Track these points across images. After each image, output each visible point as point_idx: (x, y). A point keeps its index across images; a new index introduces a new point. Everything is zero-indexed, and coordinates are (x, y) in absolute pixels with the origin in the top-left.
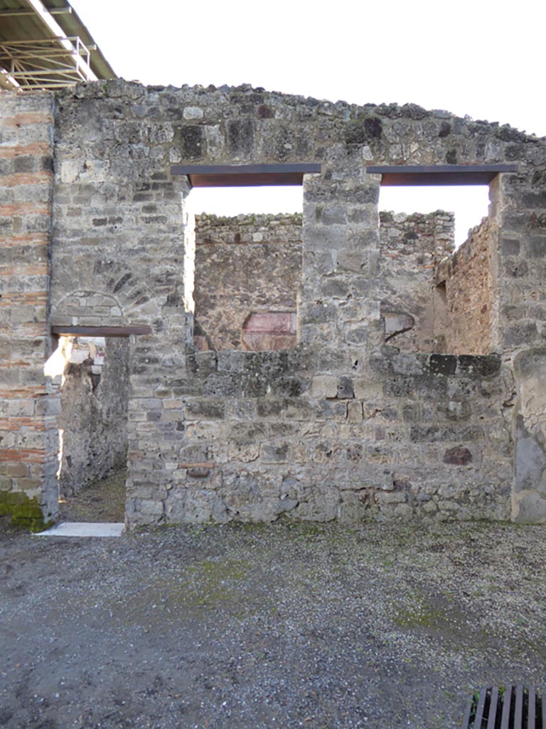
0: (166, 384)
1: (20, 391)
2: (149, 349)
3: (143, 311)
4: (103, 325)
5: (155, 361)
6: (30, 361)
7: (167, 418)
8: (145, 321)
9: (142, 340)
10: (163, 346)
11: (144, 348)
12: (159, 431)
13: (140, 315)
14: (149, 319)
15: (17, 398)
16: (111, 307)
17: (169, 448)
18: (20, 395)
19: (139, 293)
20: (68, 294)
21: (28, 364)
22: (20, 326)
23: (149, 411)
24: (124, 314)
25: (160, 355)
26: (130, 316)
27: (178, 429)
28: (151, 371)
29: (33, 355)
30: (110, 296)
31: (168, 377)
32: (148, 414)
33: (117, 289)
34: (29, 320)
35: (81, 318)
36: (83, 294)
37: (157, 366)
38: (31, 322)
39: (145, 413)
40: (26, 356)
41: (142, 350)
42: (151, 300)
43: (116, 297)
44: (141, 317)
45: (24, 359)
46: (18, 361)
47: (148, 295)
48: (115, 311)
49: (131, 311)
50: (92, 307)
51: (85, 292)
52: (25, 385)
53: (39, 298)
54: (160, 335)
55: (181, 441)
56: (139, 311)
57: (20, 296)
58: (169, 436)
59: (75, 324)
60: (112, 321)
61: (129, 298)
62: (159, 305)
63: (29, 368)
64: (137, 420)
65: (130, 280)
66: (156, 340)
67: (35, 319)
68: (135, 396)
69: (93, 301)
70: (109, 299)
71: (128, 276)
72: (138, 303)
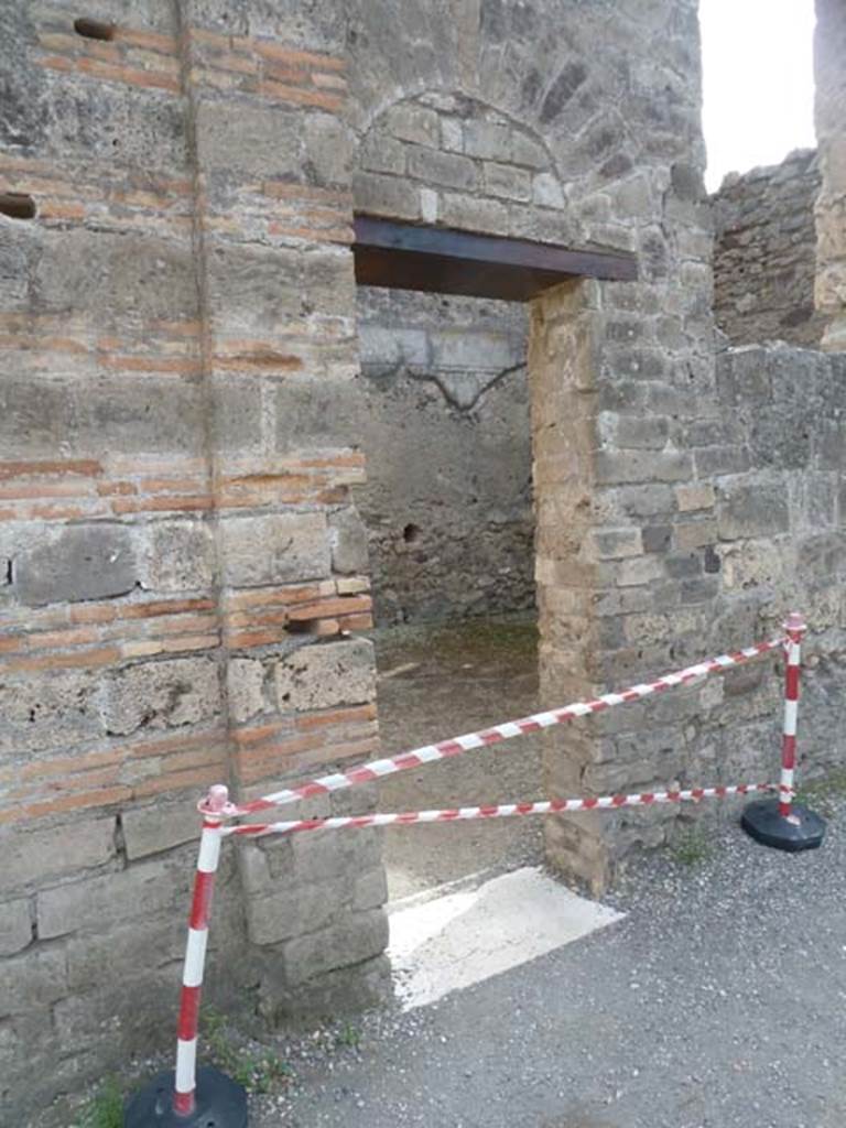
0: (680, 442)
1: (266, 477)
2: (638, 329)
3: (620, 204)
4: (518, 233)
5: (654, 368)
6: (299, 349)
7: (684, 543)
8: (625, 238)
9: (619, 301)
10: (666, 324)
11: (627, 326)
12: (670, 581)
13: (613, 217)
14: (634, 232)
15: (258, 510)
16: (534, 171)
17: (691, 625)
18: (269, 494)
19: (606, 139)
20: (400, 93)
21: (293, 362)
22: (244, 191)
23: (646, 523)
24: (573, 203)
25: (660, 350)
26: (589, 212)
27: (707, 571)
28: (646, 400)
29: (312, 324)
30: (530, 133)
31: (682, 418)
32: (644, 532)
33: (550, 112)
34: (284, 168)
35: (449, 197)
36: (449, 103)
37: (660, 384)
38: (288, 178)
39: (638, 531)
40: (280, 329)
41: (619, 331)
42: (639, 171)
43: (548, 140)
44: (614, 223)
45: (273, 337)
46: (250, 347)
47: (627, 149)
48: (547, 190)
49: (589, 198)
50: (478, 160)
51: (458, 96)
52: (284, 450)
53: (321, 79)
54: (661, 289)
55: (714, 601)
56: (609, 200)
57: (239, 53)
58: (691, 592)
59: (430, 214)
60: (544, 225)
61: (581, 151)
62: (656, 193)
63: (299, 378)
64: (620, 555)
65: (582, 88)
66: (652, 304)
67: (309, 167)
68: (615, 478)
69: (486, 140)
70: (528, 140)
71: (576, 75)
72: (606, 173)
